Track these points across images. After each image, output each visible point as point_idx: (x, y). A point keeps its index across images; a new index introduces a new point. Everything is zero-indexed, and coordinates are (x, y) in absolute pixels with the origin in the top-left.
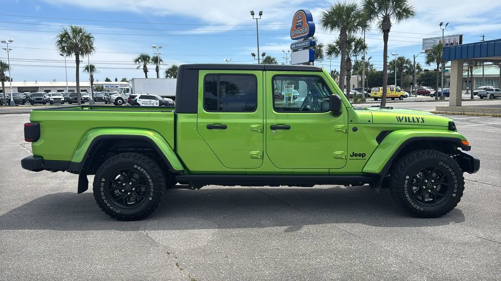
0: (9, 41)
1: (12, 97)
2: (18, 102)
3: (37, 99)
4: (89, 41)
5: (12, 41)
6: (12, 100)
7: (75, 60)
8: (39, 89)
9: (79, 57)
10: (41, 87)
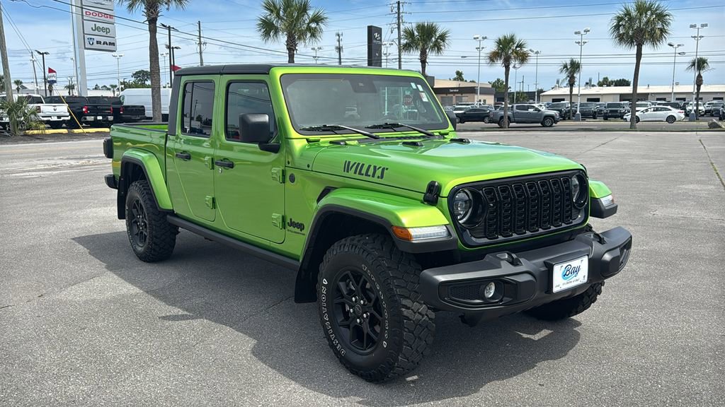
0: (585, 31)
1: (578, 108)
2: (586, 115)
3: (611, 111)
4: (664, 22)
5: (589, 31)
6: (578, 112)
7: (635, 53)
8: (649, 96)
9: (641, 49)
10: (652, 93)
